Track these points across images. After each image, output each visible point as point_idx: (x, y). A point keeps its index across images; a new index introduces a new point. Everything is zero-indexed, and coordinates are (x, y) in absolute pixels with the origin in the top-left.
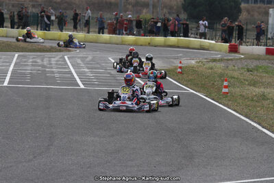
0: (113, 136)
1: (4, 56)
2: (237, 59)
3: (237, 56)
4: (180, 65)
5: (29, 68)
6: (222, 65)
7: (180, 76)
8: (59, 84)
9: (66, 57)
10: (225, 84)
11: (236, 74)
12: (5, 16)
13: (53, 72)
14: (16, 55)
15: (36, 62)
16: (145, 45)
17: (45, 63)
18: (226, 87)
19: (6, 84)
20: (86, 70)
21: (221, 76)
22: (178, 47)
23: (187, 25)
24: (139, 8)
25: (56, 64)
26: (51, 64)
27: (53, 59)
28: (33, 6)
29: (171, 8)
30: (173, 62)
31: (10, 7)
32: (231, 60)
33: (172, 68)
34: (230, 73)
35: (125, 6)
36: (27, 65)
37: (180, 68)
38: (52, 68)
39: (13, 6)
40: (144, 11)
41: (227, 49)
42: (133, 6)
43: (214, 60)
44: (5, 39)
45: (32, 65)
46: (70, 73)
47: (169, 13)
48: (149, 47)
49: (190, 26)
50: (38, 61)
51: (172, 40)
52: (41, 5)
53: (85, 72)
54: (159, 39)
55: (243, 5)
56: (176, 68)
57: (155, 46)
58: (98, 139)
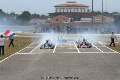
0: (90, 69)
7: (113, 47)
8: (71, 52)
9: (74, 42)
13: (69, 48)
15: (64, 45)
17: (67, 45)
19: (54, 52)
26: (69, 45)
27: (69, 43)
36: (61, 46)
38: (69, 46)
45: (63, 46)
46: (75, 48)
57: (105, 37)
58: (85, 70)
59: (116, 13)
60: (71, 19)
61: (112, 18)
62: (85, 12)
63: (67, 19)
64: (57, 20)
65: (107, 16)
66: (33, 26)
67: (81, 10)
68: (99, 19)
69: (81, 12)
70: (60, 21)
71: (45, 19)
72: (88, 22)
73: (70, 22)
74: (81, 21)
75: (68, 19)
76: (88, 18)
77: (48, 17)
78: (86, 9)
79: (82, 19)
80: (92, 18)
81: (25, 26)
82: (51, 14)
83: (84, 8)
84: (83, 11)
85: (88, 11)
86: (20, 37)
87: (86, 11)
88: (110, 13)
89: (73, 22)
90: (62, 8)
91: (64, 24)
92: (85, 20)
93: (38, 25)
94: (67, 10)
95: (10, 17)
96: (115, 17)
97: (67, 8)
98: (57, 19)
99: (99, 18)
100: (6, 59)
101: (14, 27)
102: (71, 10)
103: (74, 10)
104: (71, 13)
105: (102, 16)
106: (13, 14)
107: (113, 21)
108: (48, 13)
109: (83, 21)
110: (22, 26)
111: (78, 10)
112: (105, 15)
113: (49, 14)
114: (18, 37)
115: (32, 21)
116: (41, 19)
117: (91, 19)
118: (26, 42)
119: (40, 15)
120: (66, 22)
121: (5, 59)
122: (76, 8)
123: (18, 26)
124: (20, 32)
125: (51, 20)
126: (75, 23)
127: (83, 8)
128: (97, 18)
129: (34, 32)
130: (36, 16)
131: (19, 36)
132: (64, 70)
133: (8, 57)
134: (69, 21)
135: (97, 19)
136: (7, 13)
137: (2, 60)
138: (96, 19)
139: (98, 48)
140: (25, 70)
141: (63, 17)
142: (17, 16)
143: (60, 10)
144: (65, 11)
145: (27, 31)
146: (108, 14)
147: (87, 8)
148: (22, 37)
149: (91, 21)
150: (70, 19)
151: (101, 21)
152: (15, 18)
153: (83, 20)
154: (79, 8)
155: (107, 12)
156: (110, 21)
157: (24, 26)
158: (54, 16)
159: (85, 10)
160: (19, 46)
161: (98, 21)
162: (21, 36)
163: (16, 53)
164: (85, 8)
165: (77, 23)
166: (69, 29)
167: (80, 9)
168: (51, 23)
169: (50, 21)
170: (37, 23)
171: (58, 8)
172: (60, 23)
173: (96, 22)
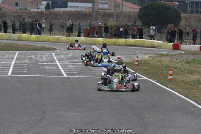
0: (88, 111)
1: (8, 54)
2: (179, 55)
3: (178, 52)
4: (137, 59)
5: (26, 62)
6: (168, 59)
7: (137, 67)
8: (48, 74)
9: (53, 54)
10: (171, 72)
11: (178, 65)
12: (8, 24)
13: (44, 65)
14: (17, 53)
15: (31, 58)
16: (111, 45)
17: (38, 58)
18: (171, 75)
19: (9, 74)
20: (68, 63)
21: (167, 67)
22: (136, 46)
23: (142, 30)
24: (107, 18)
25: (46, 59)
26: (42, 59)
27: (44, 56)
28: (29, 17)
29: (130, 17)
30: (132, 57)
31: (12, 18)
32: (175, 55)
33: (132, 61)
34: (174, 65)
35: (96, 16)
36: (25, 60)
37: (137, 61)
38: (43, 62)
39: (14, 17)
40: (111, 20)
41: (172, 47)
42: (102, 17)
43: (162, 55)
44: (9, 42)
45: (29, 60)
46: (57, 65)
47: (129, 21)
48: (114, 46)
49: (144, 30)
50: (33, 57)
51: (131, 40)
52: (34, 16)
53: (67, 65)
54: (122, 40)
55: (183, 15)
56: (134, 62)
57: (119, 46)
58: (77, 114)
60: (48, 4)
61: (135, 4)
63: (37, 3)
64: (17, 5)
68: (106, 6)
70: (23, 8)
72: (82, 10)
73: (44, 10)
74: (68, 9)
75: (41, 4)
76: (84, 2)
79: (70, 4)
80: (93, 3)
89: (51, 10)
91: (31, 13)
92: (77, 7)
96: (141, 2)
98: (17, 1)
99: (106, 3)
107: (138, 10)
109: (73, 9)
117: (90, 5)
120: (35, 10)
125: (2, 3)
126: (56, 12)
128: (102, 3)
134: (42, 8)
135: (103, 5)
138: (101, 6)
153: (73, 6)
156: (131, 10)
161: (104, 10)
165: (59, 12)
168: (4, 10)
169: (2, 5)
172: (23, 11)
173: (100, 11)
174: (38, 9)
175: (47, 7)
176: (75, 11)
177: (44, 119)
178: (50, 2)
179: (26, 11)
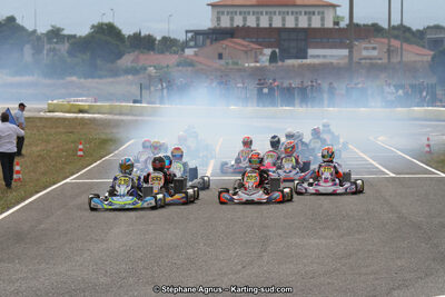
0: (342, 236)
4: (427, 142)
7: (429, 156)
22: (426, 120)
37: (429, 146)
56: (423, 147)
58: (324, 242)
59: (437, 28)
60: (273, 54)
61: (424, 47)
62: (323, 24)
63: (256, 53)
64: (220, 56)
65: (407, 40)
66: (130, 77)
67: (310, 20)
68: (375, 53)
69: (309, 25)
70: (230, 61)
71: (175, 53)
72: (334, 61)
73: (267, 64)
74: (308, 61)
75: (261, 53)
76: (335, 47)
77: (185, 45)
78: (326, 16)
79: (311, 52)
80: (350, 47)
81: (100, 77)
82: (197, 33)
83: (321, 9)
84: (316, 23)
85: (336, 23)
86: (82, 119)
87: (329, 24)
88: (418, 31)
89: (280, 63)
90: (238, 10)
91: (244, 70)
92: (324, 56)
93: (150, 76)
94: (258, 19)
95: (47, 47)
96: (436, 43)
97: (256, 10)
98: (221, 51)
99: (374, 48)
100: (30, 200)
101: (62, 81)
102: (271, 20)
103: (284, 20)
104: (271, 30)
105: (386, 41)
106: (55, 34)
107: (429, 58)
108: (187, 32)
109: (316, 61)
110: (90, 80)
111: (297, 19)
112: (396, 37)
113: (190, 35)
114: (76, 118)
115: (127, 60)
116: (162, 53)
117: (345, 52)
118: (103, 137)
119: (158, 38)
120: (252, 65)
121: (27, 202)
122: (290, 10)
123: (74, 78)
124: (83, 102)
125: (196, 54)
126: (288, 66)
127: (316, 10)
128: (366, 49)
129: (135, 102)
130: (143, 43)
131: (81, 115)
132: (246, 242)
133: (38, 192)
134: (264, 59)
135: (368, 51)
136: (35, 31)
137: (18, 203)
138: (365, 53)
139: (371, 161)
140: (102, 241)
141: (243, 45)
142: (73, 40)
143: (232, 20)
144: (252, 22)
145: (110, 97)
146: (408, 35)
147: (331, 10)
148: (90, 119)
149: (347, 60)
150: (268, 51)
151: (385, 61)
152: (64, 47)
153: (317, 55)
154: (303, 10)
155: (405, 27)
156: (418, 58)
157: (97, 80)
158: (208, 41)
159: (323, 19)
160: (80, 153)
161: (371, 59)
162: (86, 115)
163: (68, 180)
164: (323, 13)
165: (293, 66)
166: (266, 90)
167: (305, 13)
169: (195, 59)
170: (145, 69)
171: (226, 10)
172: (231, 66)
173: (363, 61)
174: (257, 62)
175: (273, 58)
176: (320, 64)
177: (265, 251)
178: (277, 50)
179: (236, 67)
